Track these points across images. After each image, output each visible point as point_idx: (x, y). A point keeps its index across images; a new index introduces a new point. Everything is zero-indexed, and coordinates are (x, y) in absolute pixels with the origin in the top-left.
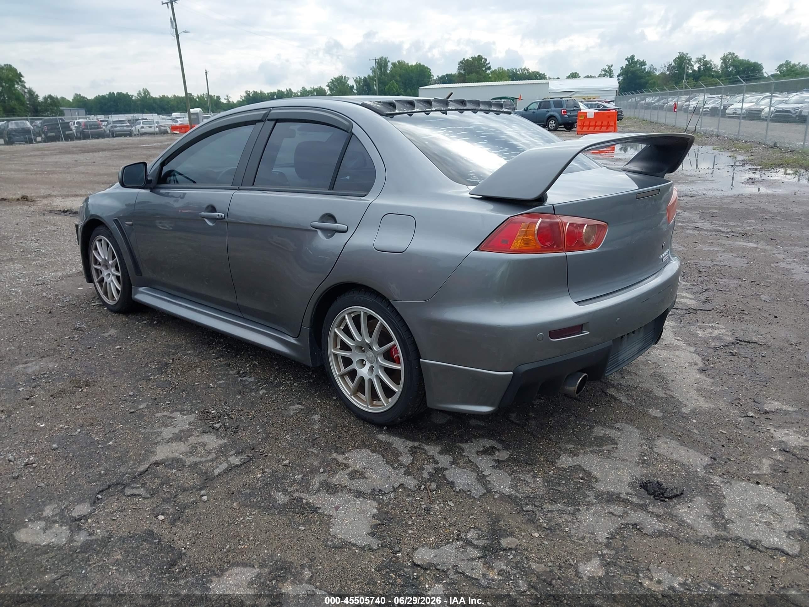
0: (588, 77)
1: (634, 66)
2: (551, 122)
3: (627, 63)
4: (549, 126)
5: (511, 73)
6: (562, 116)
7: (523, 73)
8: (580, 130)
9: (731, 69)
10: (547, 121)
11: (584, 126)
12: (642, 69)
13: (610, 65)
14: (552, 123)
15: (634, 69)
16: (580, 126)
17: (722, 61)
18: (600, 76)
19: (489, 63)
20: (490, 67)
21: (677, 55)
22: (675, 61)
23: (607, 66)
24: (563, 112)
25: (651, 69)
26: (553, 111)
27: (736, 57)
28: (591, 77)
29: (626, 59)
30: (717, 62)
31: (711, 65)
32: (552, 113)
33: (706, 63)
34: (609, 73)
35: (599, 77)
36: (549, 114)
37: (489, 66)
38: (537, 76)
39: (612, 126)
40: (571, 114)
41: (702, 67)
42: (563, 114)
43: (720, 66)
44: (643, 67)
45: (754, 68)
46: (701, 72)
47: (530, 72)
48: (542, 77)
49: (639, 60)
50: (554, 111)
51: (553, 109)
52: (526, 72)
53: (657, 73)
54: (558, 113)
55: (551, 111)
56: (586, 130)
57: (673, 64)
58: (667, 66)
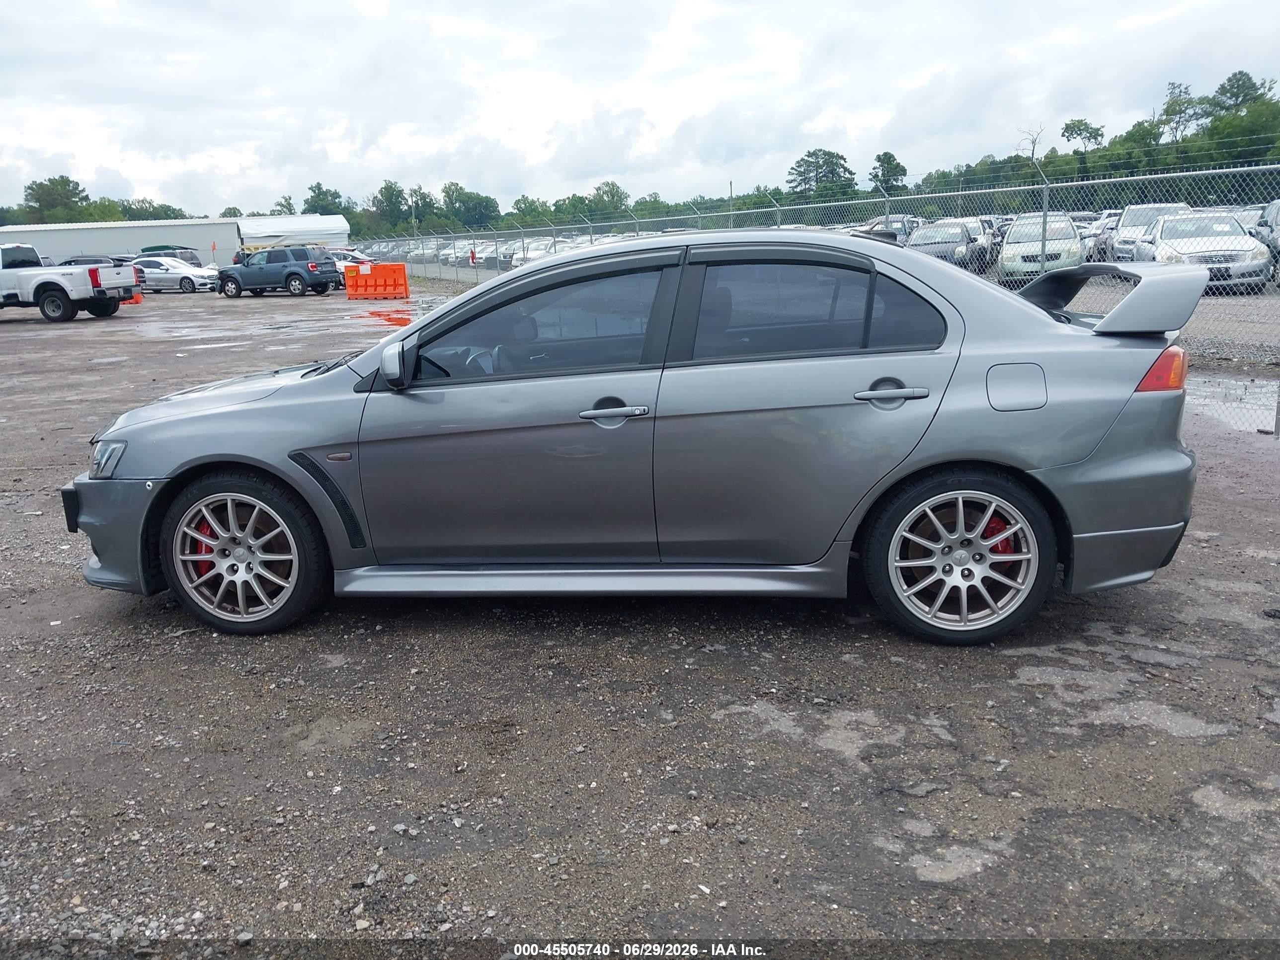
0: (253, 215)
1: (324, 199)
2: (293, 283)
3: (313, 194)
4: (292, 288)
5: (120, 207)
6: (309, 272)
7: (142, 208)
8: (353, 292)
9: (457, 205)
10: (286, 281)
11: (357, 286)
12: (336, 203)
13: (287, 196)
14: (296, 285)
15: (324, 203)
16: (351, 286)
17: (444, 194)
18: (273, 213)
19: (83, 190)
20: (87, 196)
21: (383, 185)
22: (381, 191)
23: (284, 197)
24: (312, 267)
25: (349, 203)
26: (293, 265)
27: (461, 188)
28: (259, 215)
29: (310, 189)
30: (439, 197)
31: (431, 200)
32: (293, 269)
33: (424, 197)
34: (287, 208)
35: (271, 215)
36: (288, 270)
37: (84, 194)
38: (165, 212)
39: (402, 285)
40: (324, 269)
41: (420, 203)
42: (311, 269)
43: (442, 201)
44: (337, 201)
45: (487, 204)
46: (420, 209)
47: (155, 205)
48: (178, 214)
49: (330, 191)
50: (295, 265)
51: (294, 262)
52: (147, 205)
53: (359, 209)
54: (302, 268)
55: (291, 266)
56: (363, 292)
57: (379, 196)
58: (371, 199)
